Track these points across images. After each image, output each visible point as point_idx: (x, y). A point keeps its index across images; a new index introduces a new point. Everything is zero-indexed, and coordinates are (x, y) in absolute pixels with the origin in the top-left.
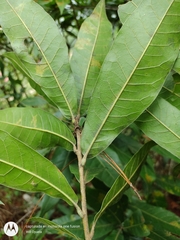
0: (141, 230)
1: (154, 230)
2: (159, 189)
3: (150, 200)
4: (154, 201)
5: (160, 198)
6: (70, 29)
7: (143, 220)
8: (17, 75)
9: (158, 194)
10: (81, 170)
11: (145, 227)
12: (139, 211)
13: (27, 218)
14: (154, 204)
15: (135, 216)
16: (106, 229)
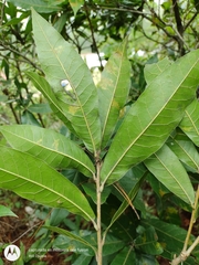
0: (153, 248)
1: (167, 248)
2: (173, 205)
3: (163, 217)
4: (168, 218)
5: (174, 215)
6: (81, 28)
7: (156, 237)
8: (22, 77)
9: (172, 210)
10: (99, 195)
11: (158, 245)
12: (153, 228)
13: (30, 232)
14: (168, 221)
15: (147, 233)
16: (117, 246)
